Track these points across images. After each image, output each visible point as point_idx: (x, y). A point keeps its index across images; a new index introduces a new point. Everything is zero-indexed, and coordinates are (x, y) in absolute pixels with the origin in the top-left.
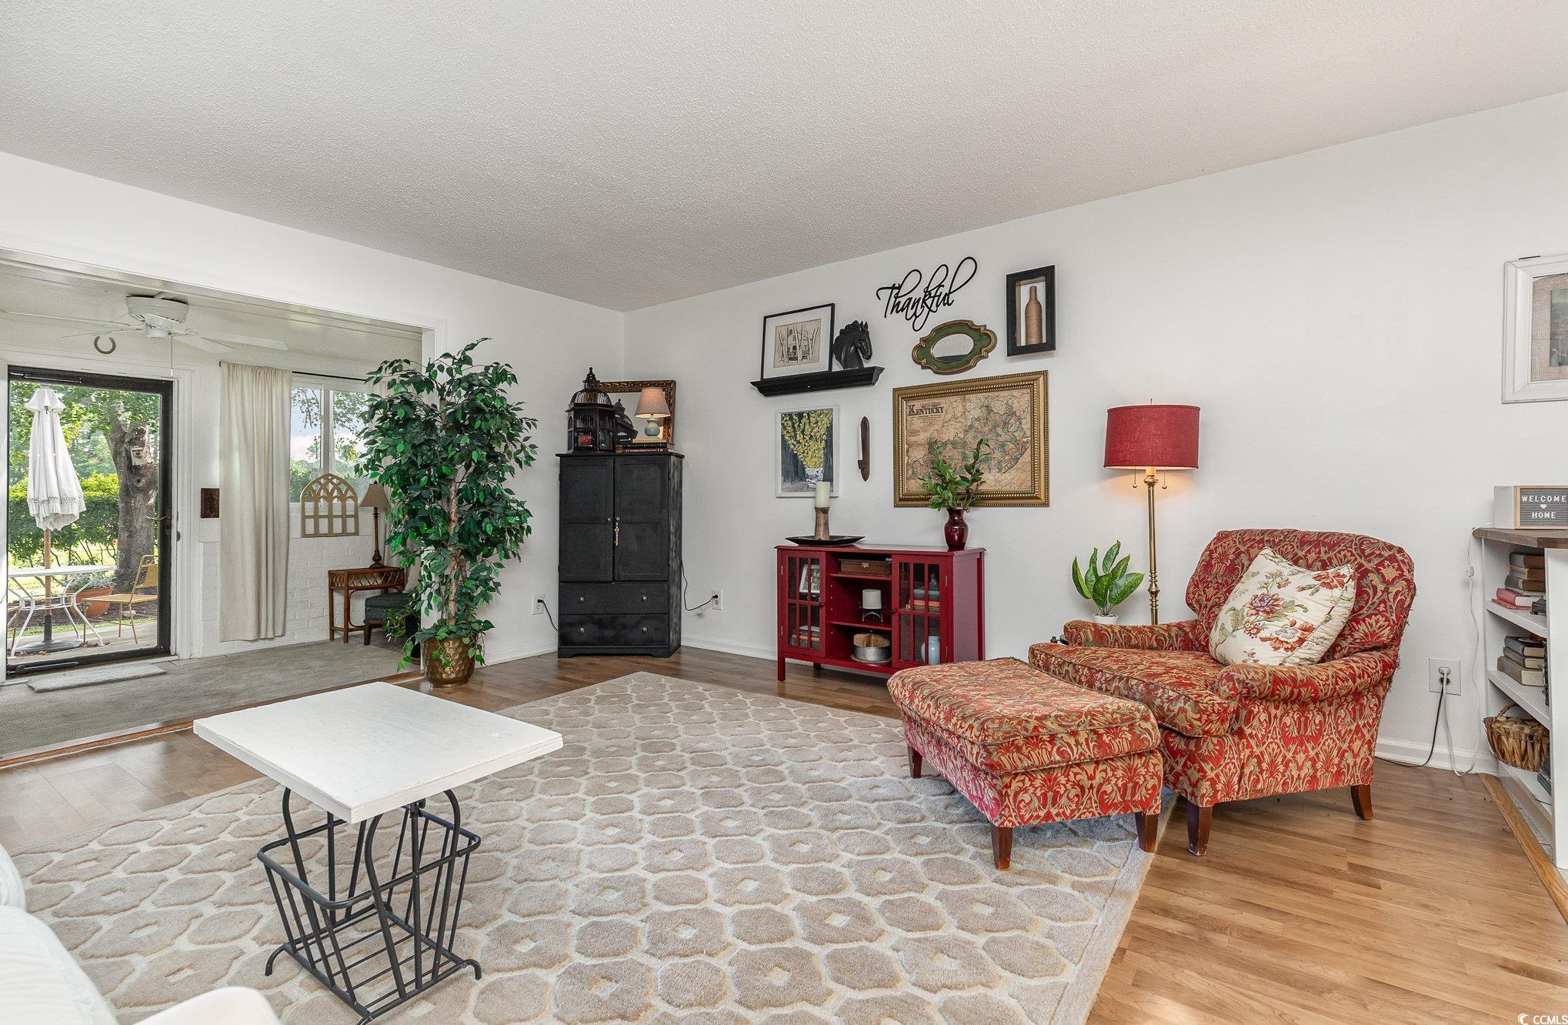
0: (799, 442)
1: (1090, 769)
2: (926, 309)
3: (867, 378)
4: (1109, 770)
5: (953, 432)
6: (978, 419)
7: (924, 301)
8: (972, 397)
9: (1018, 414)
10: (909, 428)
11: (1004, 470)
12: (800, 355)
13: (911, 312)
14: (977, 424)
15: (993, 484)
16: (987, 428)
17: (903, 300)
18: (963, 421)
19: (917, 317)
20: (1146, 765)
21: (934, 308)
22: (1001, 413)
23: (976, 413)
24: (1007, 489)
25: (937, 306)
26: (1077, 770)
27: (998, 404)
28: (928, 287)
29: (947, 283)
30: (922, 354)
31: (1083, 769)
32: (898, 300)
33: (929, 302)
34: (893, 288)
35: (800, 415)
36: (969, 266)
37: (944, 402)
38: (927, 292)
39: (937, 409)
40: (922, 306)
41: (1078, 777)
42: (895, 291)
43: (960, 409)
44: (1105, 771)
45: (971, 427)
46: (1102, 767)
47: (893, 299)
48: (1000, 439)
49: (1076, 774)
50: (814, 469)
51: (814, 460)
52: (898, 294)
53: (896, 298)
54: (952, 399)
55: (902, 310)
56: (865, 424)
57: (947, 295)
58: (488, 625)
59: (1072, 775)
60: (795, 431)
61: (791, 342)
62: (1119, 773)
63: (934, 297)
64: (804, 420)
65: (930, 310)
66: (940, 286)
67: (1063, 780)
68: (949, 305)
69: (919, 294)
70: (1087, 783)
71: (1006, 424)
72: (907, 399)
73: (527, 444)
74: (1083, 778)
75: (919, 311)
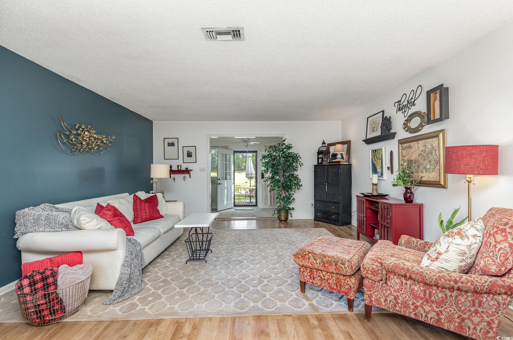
0: (375, 160)
1: (324, 273)
2: (408, 108)
3: (392, 136)
4: (330, 276)
5: (415, 156)
6: (422, 151)
7: (407, 106)
8: (420, 142)
9: (435, 148)
10: (402, 155)
11: (430, 172)
12: (375, 130)
13: (404, 110)
14: (422, 153)
15: (427, 177)
16: (425, 155)
17: (401, 106)
18: (418, 151)
19: (405, 112)
20: (344, 280)
21: (410, 108)
22: (430, 148)
23: (422, 148)
24: (431, 180)
25: (411, 106)
26: (320, 272)
27: (428, 144)
28: (408, 100)
29: (414, 97)
30: (406, 126)
31: (322, 272)
32: (400, 106)
33: (408, 105)
34: (399, 102)
35: (375, 151)
36: (420, 89)
37: (412, 144)
38: (408, 101)
39: (410, 147)
40: (407, 107)
41: (320, 274)
42: (399, 103)
43: (417, 147)
44: (329, 276)
45: (420, 154)
46: (328, 274)
47: (399, 106)
48: (430, 159)
49: (319, 273)
50: (379, 170)
51: (379, 166)
52: (400, 104)
53: (399, 105)
54: (414, 143)
55: (401, 110)
56: (391, 153)
57: (414, 102)
58: (293, 209)
59: (318, 273)
60: (374, 156)
61: (374, 126)
62: (334, 279)
63: (410, 103)
64: (376, 152)
65: (409, 109)
66: (412, 98)
67: (315, 273)
68: (414, 105)
69: (406, 103)
70: (323, 277)
71: (431, 153)
72: (401, 144)
73: (300, 163)
74: (321, 275)
75: (406, 109)
